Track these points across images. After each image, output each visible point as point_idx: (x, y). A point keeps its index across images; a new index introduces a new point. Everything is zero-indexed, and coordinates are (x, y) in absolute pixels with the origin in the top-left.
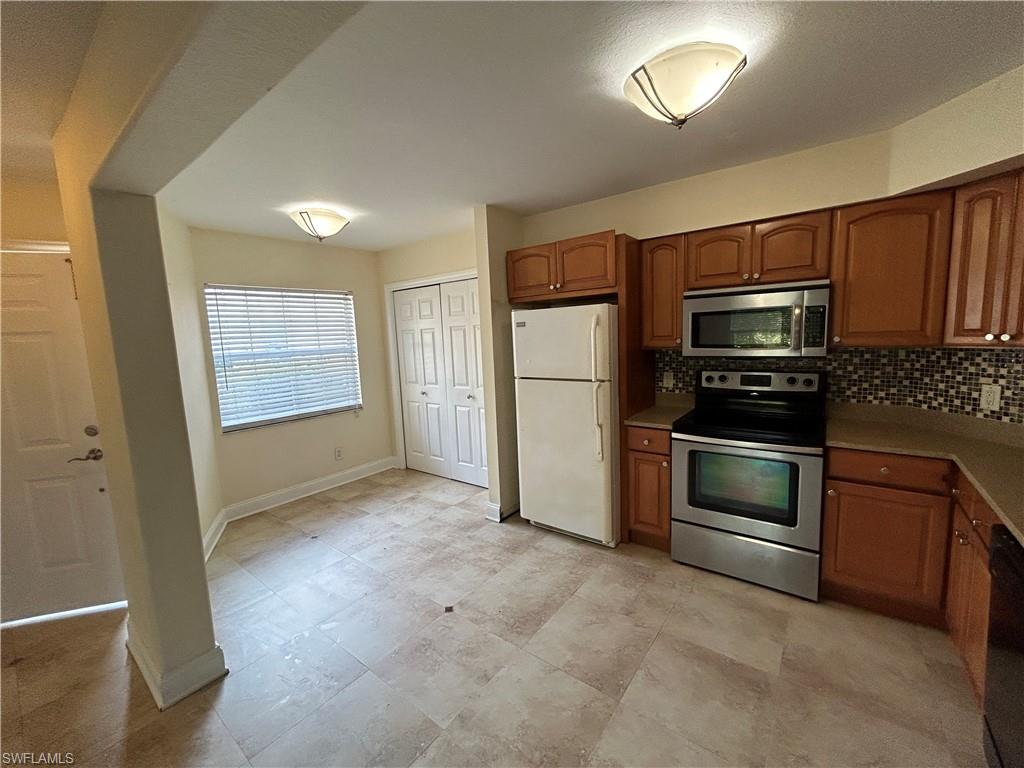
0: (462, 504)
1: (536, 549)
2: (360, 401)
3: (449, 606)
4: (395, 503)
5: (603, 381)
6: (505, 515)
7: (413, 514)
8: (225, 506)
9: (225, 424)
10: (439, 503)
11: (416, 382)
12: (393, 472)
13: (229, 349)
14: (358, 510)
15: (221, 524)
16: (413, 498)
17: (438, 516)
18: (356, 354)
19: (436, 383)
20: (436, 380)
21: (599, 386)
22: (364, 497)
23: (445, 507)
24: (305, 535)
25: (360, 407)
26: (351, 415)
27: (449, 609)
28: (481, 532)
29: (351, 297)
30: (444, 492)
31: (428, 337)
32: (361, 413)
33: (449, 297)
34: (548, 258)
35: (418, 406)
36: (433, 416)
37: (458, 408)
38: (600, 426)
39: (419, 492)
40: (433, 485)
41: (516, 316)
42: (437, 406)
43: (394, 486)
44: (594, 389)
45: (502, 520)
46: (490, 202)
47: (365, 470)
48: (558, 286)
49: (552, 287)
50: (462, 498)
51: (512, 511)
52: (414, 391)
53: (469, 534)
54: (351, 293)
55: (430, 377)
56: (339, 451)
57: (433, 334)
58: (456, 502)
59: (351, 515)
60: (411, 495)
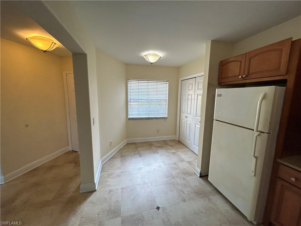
0: (189, 162)
1: (209, 199)
2: (167, 116)
3: (159, 207)
4: (168, 152)
5: (263, 133)
6: (202, 175)
7: (170, 159)
8: (127, 138)
9: (129, 117)
10: (181, 158)
11: (185, 113)
12: (173, 141)
13: (132, 97)
14: (157, 151)
15: (125, 143)
16: (174, 153)
17: (178, 164)
18: (167, 101)
19: (190, 114)
20: (191, 113)
21: (259, 135)
22: (161, 147)
23: (183, 161)
24: (139, 154)
25: (167, 118)
26: (163, 120)
27: (158, 208)
28: (189, 178)
29: (168, 83)
30: (186, 154)
31: (190, 97)
32: (166, 120)
33: (198, 82)
34: (241, 62)
35: (184, 121)
36: (188, 126)
37: (196, 125)
38: (256, 158)
39: (177, 151)
40: (184, 150)
41: (218, 91)
42: (190, 123)
43: (171, 146)
44: (255, 136)
45: (200, 177)
46: (213, 39)
47: (165, 138)
48: (244, 76)
49: (240, 77)
50: (190, 160)
51: (205, 175)
52: (183, 116)
53: (185, 177)
54: (168, 81)
55: (189, 112)
56: (158, 130)
57: (192, 96)
58: (187, 160)
59: (154, 152)
60: (174, 151)
